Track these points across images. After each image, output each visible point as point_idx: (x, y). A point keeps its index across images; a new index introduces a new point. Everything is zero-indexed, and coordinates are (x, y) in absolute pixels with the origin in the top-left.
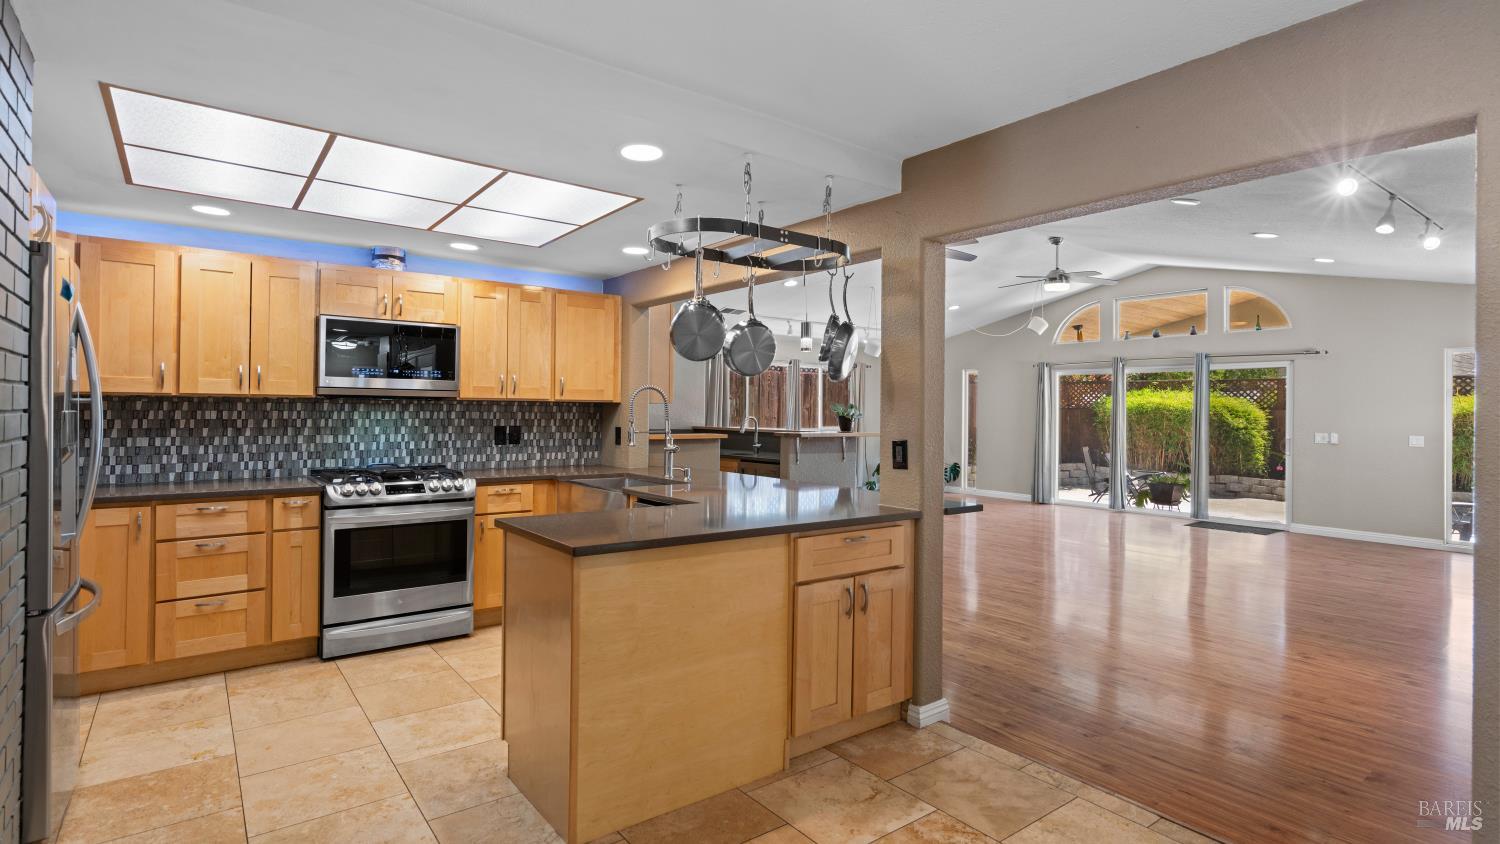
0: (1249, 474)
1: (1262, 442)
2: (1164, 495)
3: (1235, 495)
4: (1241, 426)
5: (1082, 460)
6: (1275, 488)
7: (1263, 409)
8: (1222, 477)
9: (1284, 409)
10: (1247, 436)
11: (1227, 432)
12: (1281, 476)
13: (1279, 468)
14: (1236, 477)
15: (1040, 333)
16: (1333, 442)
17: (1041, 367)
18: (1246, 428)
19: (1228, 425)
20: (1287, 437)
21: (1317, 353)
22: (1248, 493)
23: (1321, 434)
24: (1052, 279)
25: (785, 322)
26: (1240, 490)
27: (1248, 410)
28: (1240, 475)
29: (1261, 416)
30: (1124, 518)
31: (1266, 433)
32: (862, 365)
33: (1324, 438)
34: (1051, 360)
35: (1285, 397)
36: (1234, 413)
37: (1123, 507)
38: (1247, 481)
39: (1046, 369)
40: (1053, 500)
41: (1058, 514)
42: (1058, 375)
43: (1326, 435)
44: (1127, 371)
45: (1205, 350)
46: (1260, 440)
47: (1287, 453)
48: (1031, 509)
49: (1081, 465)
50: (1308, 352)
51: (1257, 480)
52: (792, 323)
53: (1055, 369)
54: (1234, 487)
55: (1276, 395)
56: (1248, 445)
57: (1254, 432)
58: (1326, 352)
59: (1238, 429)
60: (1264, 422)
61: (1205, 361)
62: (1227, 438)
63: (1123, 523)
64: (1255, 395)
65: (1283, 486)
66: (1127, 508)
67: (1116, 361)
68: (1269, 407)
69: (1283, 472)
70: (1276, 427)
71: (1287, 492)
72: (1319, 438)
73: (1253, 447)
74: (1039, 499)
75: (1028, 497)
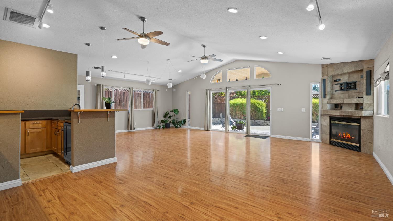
0: (262, 120)
1: (265, 111)
2: (239, 127)
3: (259, 125)
4: (260, 107)
5: (220, 117)
6: (268, 123)
7: (265, 103)
8: (256, 120)
9: (270, 103)
10: (262, 110)
11: (257, 109)
12: (269, 120)
13: (269, 118)
14: (259, 120)
15: (204, 79)
16: (282, 111)
17: (207, 90)
18: (261, 108)
19: (257, 107)
20: (271, 109)
21: (278, 84)
22: (262, 124)
23: (279, 108)
24: (203, 58)
25: (123, 74)
26: (260, 124)
27: (261, 103)
28: (260, 120)
29: (264, 105)
30: (229, 134)
31: (266, 109)
32: (156, 90)
33: (280, 110)
34: (209, 88)
35: (270, 100)
36: (259, 104)
37: (228, 131)
38: (262, 121)
39: (208, 91)
40: (210, 129)
41: (212, 134)
42: (211, 93)
43: (280, 109)
44: (229, 91)
45: (249, 85)
46: (264, 111)
47: (270, 114)
48: (204, 132)
49: (220, 119)
50: (276, 84)
51: (264, 121)
52: (125, 74)
53: (211, 91)
54: (258, 123)
55: (268, 100)
56: (262, 112)
57: (263, 109)
58: (280, 84)
59: (259, 108)
60: (265, 106)
61: (249, 88)
62: (257, 110)
63: (228, 136)
64: (263, 100)
65: (269, 123)
66: (229, 131)
67: (226, 88)
68: (266, 103)
69: (270, 119)
70: (268, 107)
71: (270, 124)
72: (279, 109)
73: (263, 113)
74: (206, 129)
75: (203, 129)
